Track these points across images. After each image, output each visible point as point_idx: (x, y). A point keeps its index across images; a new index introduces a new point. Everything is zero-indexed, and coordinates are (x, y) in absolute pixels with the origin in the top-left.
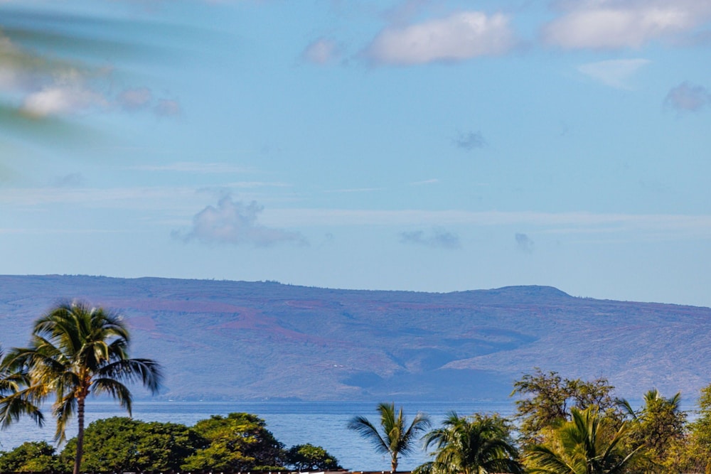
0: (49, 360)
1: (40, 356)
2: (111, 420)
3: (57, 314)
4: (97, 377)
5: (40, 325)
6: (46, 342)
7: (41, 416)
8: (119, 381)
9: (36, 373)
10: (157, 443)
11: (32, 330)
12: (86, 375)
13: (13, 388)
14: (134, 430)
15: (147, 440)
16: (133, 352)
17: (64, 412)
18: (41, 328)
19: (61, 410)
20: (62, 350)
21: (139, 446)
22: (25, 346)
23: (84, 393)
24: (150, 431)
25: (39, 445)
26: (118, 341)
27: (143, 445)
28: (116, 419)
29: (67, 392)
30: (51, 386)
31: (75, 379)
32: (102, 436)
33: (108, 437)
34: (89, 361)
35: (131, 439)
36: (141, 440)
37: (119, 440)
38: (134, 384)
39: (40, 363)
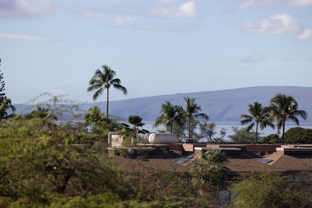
0: (275, 110)
1: (272, 109)
2: (295, 128)
3: (277, 97)
4: (289, 115)
5: (273, 100)
6: (274, 105)
7: (274, 127)
8: (295, 116)
9: (271, 114)
10: (308, 135)
11: (270, 102)
12: (285, 115)
13: (266, 118)
14: (302, 131)
15: (306, 134)
16: (299, 108)
17: (279, 126)
18: (273, 101)
19: (278, 125)
20: (278, 108)
21: (303, 135)
22: (268, 106)
23: (285, 120)
24: (306, 131)
25: (274, 135)
26: (295, 105)
27: (304, 135)
28: (297, 128)
29: (280, 120)
30: (275, 118)
31: (282, 116)
32: (293, 133)
33: (295, 133)
34: (287, 111)
35: (301, 133)
36: (304, 134)
37: (298, 134)
38: (299, 118)
39: (272, 111)
